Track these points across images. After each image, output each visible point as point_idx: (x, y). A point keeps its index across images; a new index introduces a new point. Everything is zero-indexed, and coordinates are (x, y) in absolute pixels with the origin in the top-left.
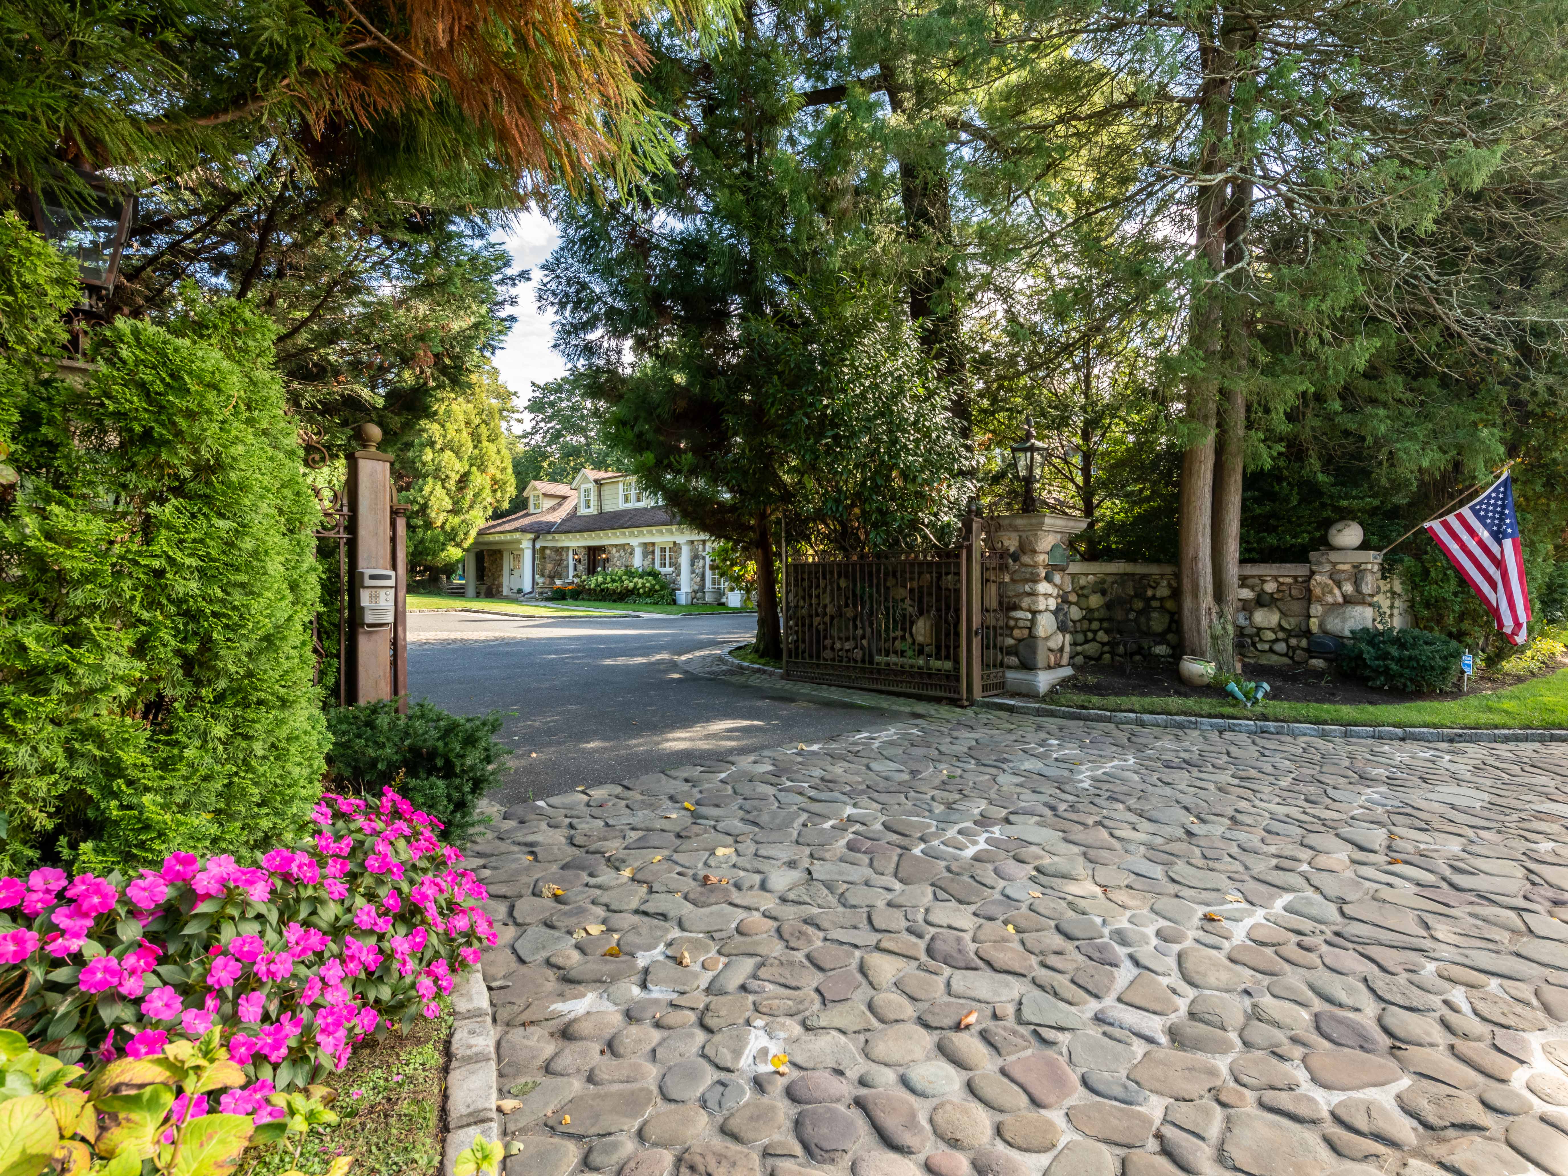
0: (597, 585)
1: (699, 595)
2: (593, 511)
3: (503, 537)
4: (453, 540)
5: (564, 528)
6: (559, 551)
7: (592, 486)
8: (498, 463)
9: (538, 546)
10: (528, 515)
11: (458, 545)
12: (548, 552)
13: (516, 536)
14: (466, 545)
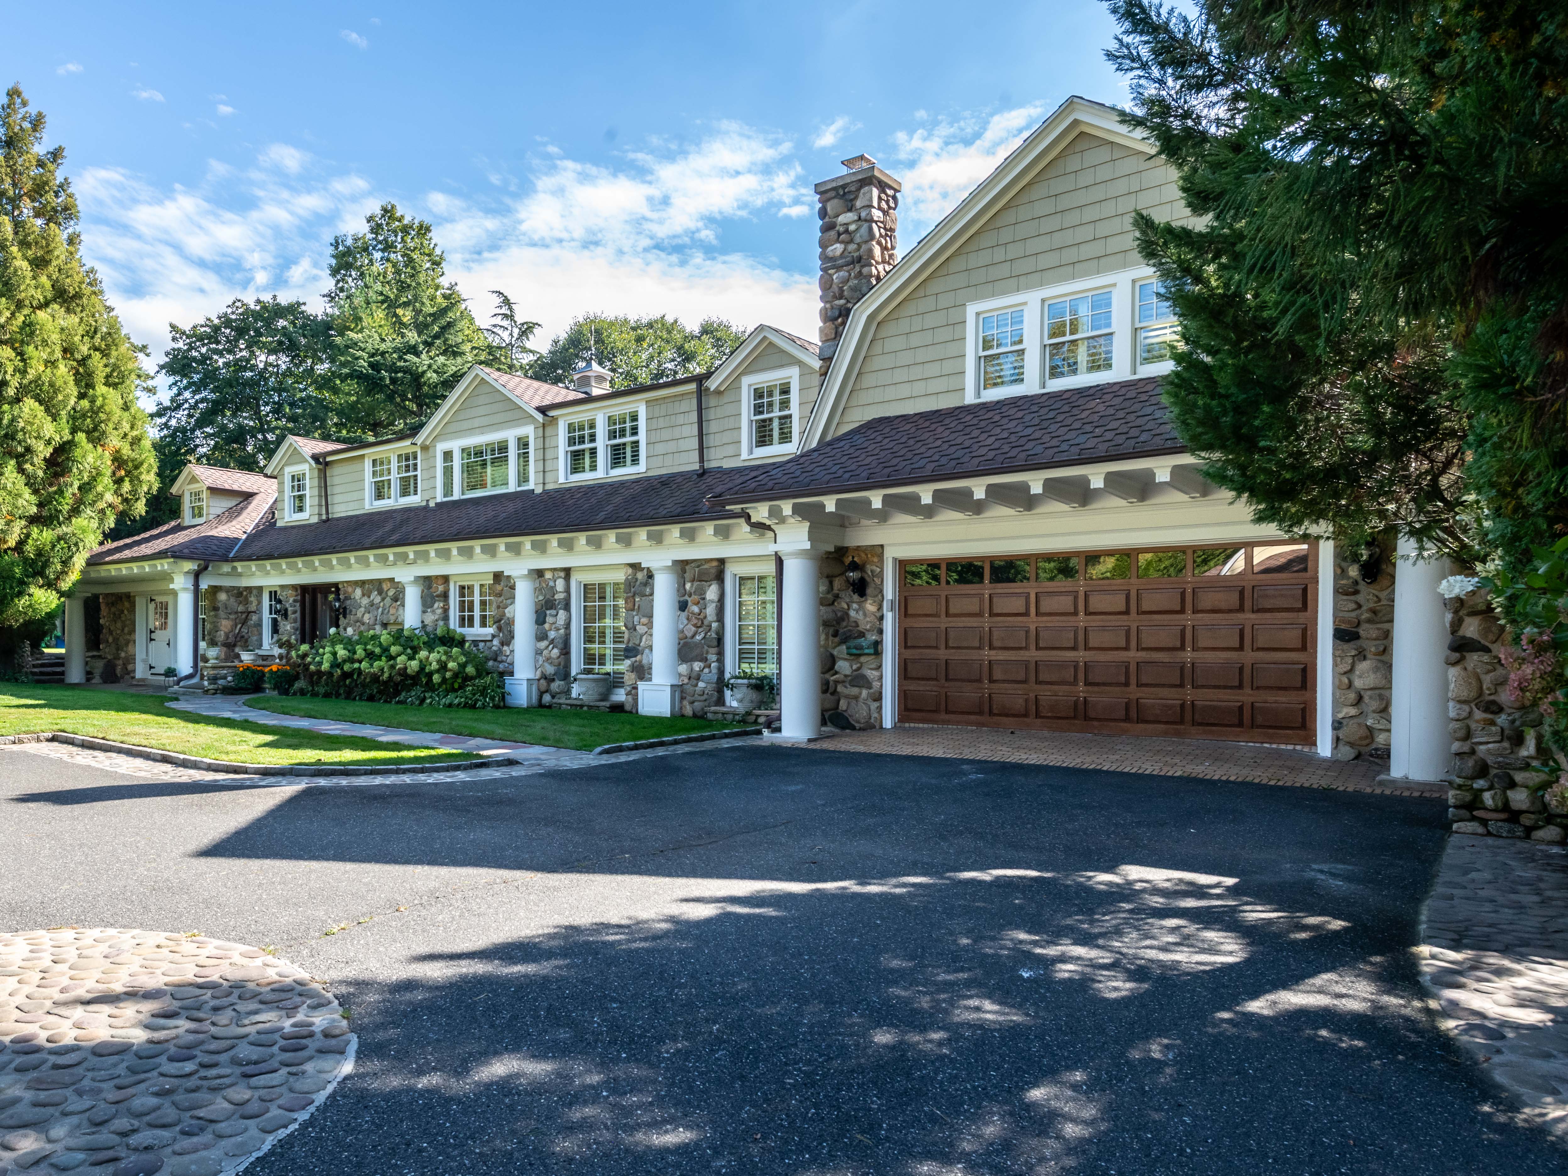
0: (335, 664)
1: (556, 686)
2: (309, 515)
3: (135, 568)
4: (41, 573)
5: (255, 548)
6: (242, 594)
7: (307, 468)
8: (126, 427)
9: (204, 586)
10: (179, 528)
11: (50, 585)
12: (222, 597)
13: (163, 565)
14: (66, 585)
